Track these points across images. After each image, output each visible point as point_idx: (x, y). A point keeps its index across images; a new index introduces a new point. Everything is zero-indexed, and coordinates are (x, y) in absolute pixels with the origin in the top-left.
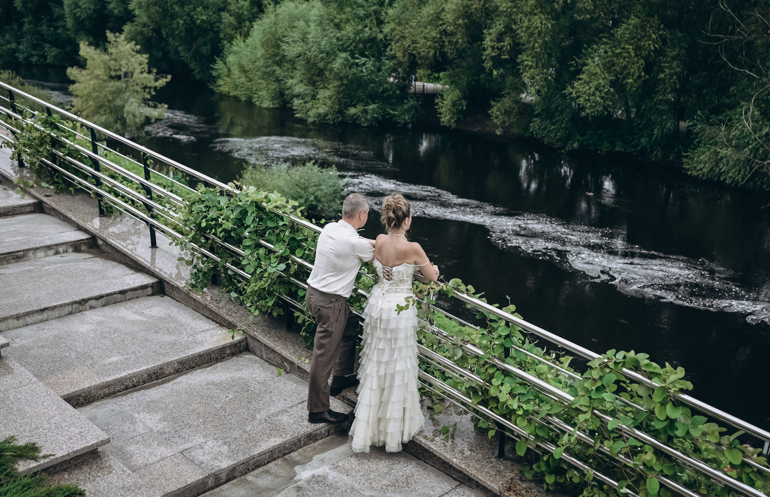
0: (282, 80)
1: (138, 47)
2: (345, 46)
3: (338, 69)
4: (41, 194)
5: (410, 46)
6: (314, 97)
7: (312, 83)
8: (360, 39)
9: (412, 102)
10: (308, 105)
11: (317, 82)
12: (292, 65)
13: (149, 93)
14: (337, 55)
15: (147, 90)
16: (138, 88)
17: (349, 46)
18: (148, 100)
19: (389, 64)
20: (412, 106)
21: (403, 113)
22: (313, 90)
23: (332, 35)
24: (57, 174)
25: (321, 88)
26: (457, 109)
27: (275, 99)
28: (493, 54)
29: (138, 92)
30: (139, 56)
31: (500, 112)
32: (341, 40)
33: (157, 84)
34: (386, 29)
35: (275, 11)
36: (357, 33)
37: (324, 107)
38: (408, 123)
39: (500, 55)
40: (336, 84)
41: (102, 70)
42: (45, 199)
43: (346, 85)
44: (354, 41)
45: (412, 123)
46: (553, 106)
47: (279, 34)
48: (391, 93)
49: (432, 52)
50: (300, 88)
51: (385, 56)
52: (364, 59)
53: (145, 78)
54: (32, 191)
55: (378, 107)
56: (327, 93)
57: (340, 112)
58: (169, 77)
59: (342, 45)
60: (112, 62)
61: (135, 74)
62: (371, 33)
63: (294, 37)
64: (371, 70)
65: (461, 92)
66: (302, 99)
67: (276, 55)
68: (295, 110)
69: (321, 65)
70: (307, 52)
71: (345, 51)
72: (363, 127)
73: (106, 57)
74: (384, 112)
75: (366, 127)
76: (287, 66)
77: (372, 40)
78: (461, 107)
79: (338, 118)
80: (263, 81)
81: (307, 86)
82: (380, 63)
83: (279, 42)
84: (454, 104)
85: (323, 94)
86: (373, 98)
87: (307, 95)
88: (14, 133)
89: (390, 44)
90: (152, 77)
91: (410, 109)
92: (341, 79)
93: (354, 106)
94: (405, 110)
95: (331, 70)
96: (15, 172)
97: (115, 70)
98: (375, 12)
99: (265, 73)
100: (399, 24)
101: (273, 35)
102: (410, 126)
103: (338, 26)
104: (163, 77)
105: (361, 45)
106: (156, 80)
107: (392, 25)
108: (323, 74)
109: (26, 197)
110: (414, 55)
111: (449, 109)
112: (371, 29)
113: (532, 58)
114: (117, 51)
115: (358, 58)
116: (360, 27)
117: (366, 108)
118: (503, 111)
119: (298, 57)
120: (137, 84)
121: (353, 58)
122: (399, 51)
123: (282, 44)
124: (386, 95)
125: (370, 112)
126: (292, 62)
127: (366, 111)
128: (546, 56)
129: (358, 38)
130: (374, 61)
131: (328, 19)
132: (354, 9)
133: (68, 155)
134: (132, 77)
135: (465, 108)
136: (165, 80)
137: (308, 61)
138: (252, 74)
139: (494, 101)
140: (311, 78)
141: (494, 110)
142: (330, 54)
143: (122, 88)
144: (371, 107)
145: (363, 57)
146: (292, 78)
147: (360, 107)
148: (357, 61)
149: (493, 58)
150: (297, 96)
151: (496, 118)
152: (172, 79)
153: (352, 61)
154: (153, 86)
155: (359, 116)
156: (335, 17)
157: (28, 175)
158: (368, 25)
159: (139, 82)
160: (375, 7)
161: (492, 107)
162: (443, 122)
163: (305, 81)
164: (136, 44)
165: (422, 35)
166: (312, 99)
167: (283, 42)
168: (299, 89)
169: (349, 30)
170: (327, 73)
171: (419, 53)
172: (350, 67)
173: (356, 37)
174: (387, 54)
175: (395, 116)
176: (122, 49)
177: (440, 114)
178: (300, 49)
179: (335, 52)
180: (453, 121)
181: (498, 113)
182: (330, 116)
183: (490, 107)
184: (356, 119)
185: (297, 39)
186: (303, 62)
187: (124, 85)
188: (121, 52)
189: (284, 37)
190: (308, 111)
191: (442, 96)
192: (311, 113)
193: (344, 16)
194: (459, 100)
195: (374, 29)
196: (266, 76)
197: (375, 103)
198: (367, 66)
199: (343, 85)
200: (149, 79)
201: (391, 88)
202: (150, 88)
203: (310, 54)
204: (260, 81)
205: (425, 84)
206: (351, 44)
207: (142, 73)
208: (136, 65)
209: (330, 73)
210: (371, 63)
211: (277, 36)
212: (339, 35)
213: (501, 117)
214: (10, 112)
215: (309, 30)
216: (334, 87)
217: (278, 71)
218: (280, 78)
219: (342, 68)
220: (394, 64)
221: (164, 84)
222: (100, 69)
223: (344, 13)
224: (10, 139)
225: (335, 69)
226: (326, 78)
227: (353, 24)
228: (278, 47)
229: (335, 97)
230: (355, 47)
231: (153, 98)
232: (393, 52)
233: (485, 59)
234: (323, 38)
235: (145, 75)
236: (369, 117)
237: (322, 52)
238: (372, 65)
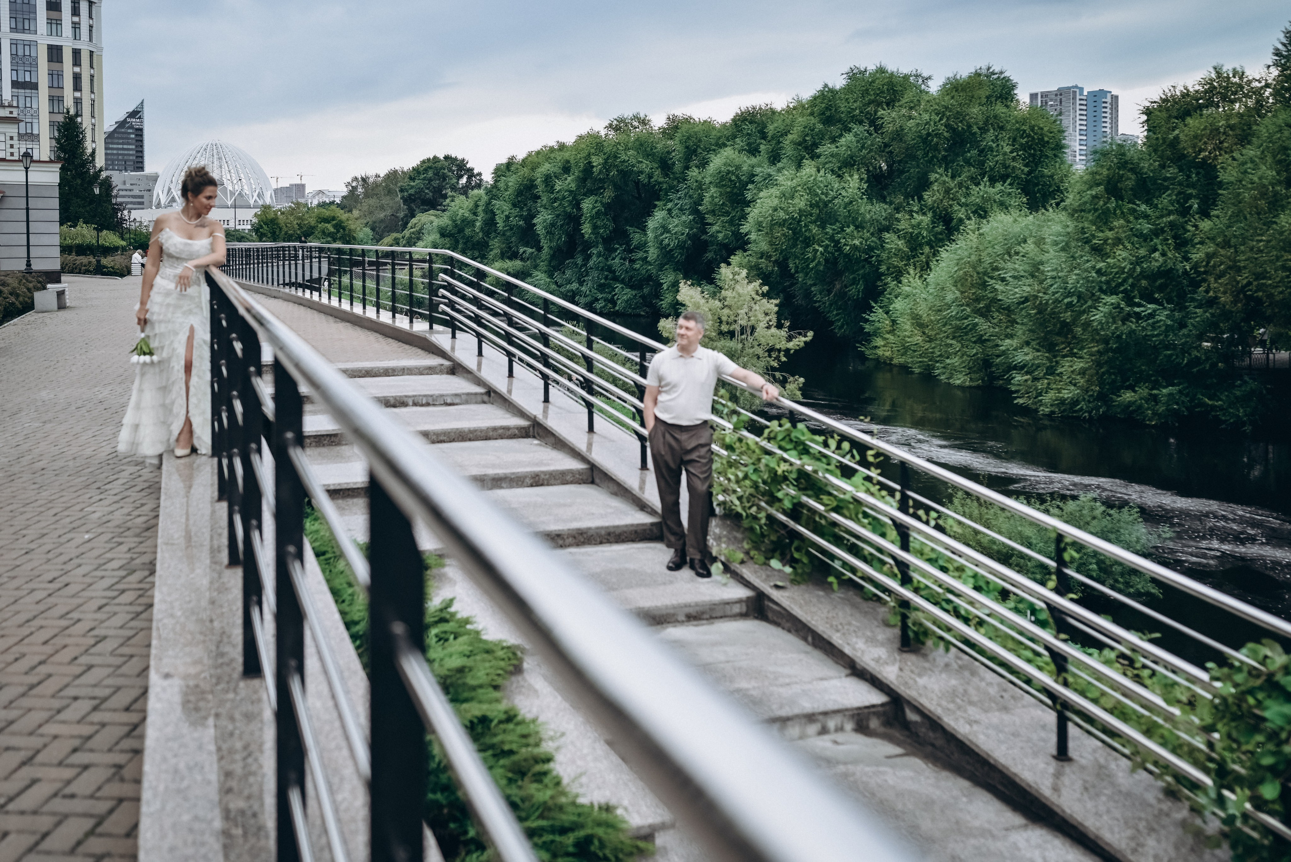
0: (987, 340)
1: (765, 288)
2: (1113, 284)
3: (1100, 323)
5: (1250, 283)
6: (1051, 371)
7: (1049, 346)
8: (1141, 272)
9: (1252, 385)
10: (1041, 385)
11: (1057, 345)
12: (1009, 316)
13: (777, 358)
14: (1098, 300)
15: (774, 355)
16: (759, 351)
17: (1121, 284)
18: (773, 369)
19: (1199, 315)
20: (1252, 391)
21: (1232, 405)
22: (1050, 359)
23: (1089, 265)
25: (1064, 356)
27: (975, 372)
29: (758, 358)
30: (765, 301)
32: (1105, 275)
33: (791, 345)
34: (1197, 255)
35: (978, 229)
36: (1138, 261)
37: (1072, 388)
38: (1244, 424)
40: (1094, 349)
42: (772, 593)
43: (1114, 351)
44: (1130, 274)
47: (986, 265)
48: (1208, 366)
50: (1026, 354)
52: (1152, 306)
53: (773, 335)
55: (1180, 392)
56: (1079, 365)
57: (1102, 397)
58: (810, 334)
59: (1108, 282)
60: (726, 312)
61: (758, 330)
62: (1165, 261)
63: (1015, 269)
64: (1167, 326)
66: (1027, 373)
67: (978, 300)
68: (1017, 391)
69: (1067, 316)
70: (1041, 295)
71: (1113, 292)
72: (1149, 426)
73: (717, 304)
74: (1191, 400)
75: (1154, 426)
76: (998, 316)
77: (1166, 273)
79: (1097, 408)
80: (953, 342)
81: (1038, 351)
82: (1183, 314)
83: (986, 278)
85: (1069, 366)
86: (1169, 374)
87: (1038, 366)
89: (1204, 280)
90: (783, 333)
91: (1247, 398)
92: (1106, 341)
93: (1132, 388)
94: (1237, 398)
95: (1087, 324)
97: (727, 323)
98: (1172, 225)
99: (958, 328)
100: (1226, 244)
101: (974, 268)
102: (1248, 428)
103: (1098, 251)
104: (800, 334)
105: (1144, 283)
106: (790, 339)
107: (1211, 248)
108: (1072, 331)
110: (1259, 301)
112: (1163, 254)
114: (734, 294)
115: (1139, 305)
116: (1142, 252)
117: (1155, 392)
119: (1023, 303)
120: (759, 345)
121: (1130, 302)
122: (1225, 293)
123: (992, 282)
124: (1194, 370)
125: (1163, 399)
126: (1008, 310)
127: (1154, 399)
129: (1138, 269)
130: (1172, 311)
131: (1077, 240)
132: (1129, 222)
134: (752, 334)
136: (804, 339)
137: (1041, 309)
138: (932, 329)
140: (1045, 339)
142: (1088, 298)
143: (736, 350)
144: (1165, 391)
145: (1150, 303)
146: (1011, 336)
147: (1143, 391)
148: (1137, 309)
150: (1020, 368)
152: (814, 336)
153: (1128, 309)
154: (783, 348)
155: (1140, 407)
156: (1094, 236)
158: (1160, 247)
159: (763, 341)
160: (1172, 218)
163: (1034, 344)
164: (761, 285)
165: (1279, 264)
166: (1047, 374)
167: (992, 278)
168: (1025, 356)
169: (1122, 256)
170: (1078, 330)
171: (1270, 296)
172: (1125, 320)
173: (1134, 268)
174: (1197, 297)
175: (1213, 407)
176: (741, 291)
178: (1027, 289)
179: (1093, 295)
182: (1082, 405)
185: (1022, 273)
186: (1033, 312)
187: (740, 346)
188: (740, 296)
189: (996, 269)
190: (1040, 394)
192: (1048, 398)
193: (1110, 234)
195: (1170, 255)
196: (961, 333)
198: (1158, 318)
199: (1107, 351)
200: (779, 338)
201: (1207, 359)
202: (779, 350)
203: (1047, 297)
204: (949, 341)
206: (1125, 280)
207: (769, 327)
208: (761, 316)
209: (1084, 330)
210: (1167, 313)
211: (980, 269)
212: (1101, 265)
215: (1045, 257)
216: (1091, 355)
217: (983, 325)
218: (986, 337)
219: (1108, 323)
220: (1213, 315)
221: (802, 344)
223: (1111, 229)
225: (1095, 324)
226: (1074, 337)
227: (1129, 246)
228: (984, 285)
229: (1093, 371)
230: (1132, 286)
231: (783, 367)
232: (1211, 294)
234: (1072, 270)
235: (773, 330)
236: (1161, 409)
237: (1069, 294)
238: (1168, 317)
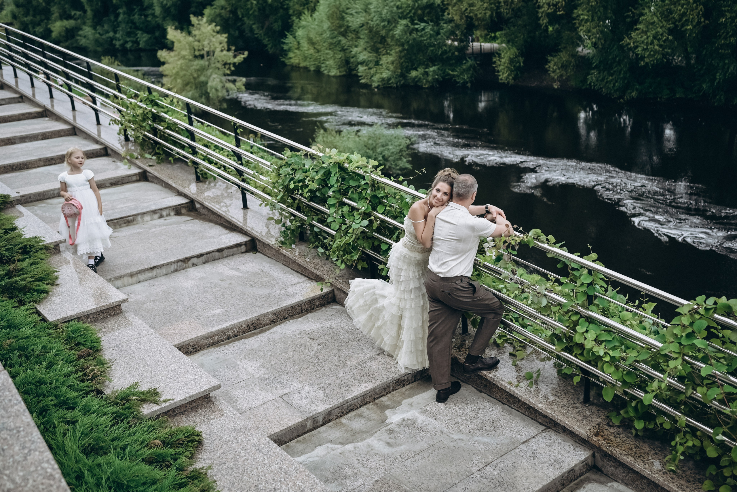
0: (347, 49)
1: (218, 28)
2: (405, 14)
3: (399, 35)
4: (145, 164)
5: (466, 9)
6: (377, 63)
7: (375, 50)
8: (418, 6)
9: (470, 62)
10: (372, 71)
11: (380, 49)
12: (356, 35)
13: (229, 69)
14: (398, 23)
15: (227, 67)
16: (219, 65)
17: (409, 13)
19: (447, 27)
20: (471, 66)
21: (462, 73)
22: (376, 57)
23: (392, 4)
24: (158, 146)
25: (384, 55)
26: (514, 66)
27: (342, 67)
28: (550, 11)
29: (219, 69)
30: (219, 36)
31: (557, 66)
32: (401, 8)
33: (236, 60)
37: (387, 71)
38: (467, 83)
39: (555, 11)
40: (398, 50)
41: (188, 51)
42: (148, 169)
43: (407, 50)
44: (413, 8)
45: (471, 82)
46: (610, 57)
47: (343, 6)
48: (450, 54)
49: (489, 13)
50: (364, 55)
51: (443, 20)
52: (423, 24)
53: (225, 55)
54: (137, 162)
55: (438, 69)
56: (390, 59)
57: (403, 75)
58: (246, 53)
59: (402, 13)
60: (196, 43)
61: (216, 53)
63: (357, 8)
64: (431, 34)
65: (518, 50)
66: (367, 65)
67: (340, 27)
68: (360, 76)
69: (383, 33)
70: (370, 22)
71: (405, 18)
72: (424, 88)
73: (191, 39)
74: (444, 73)
75: (427, 88)
76: (351, 35)
77: (430, 6)
78: (518, 64)
79: (400, 81)
80: (330, 52)
81: (370, 53)
82: (438, 27)
83: (344, 14)
84: (511, 61)
85: (385, 60)
86: (433, 60)
87: (371, 61)
88: (120, 111)
89: (447, 9)
90: (231, 54)
91: (468, 69)
92: (402, 45)
93: (416, 69)
94: (464, 70)
95: (393, 36)
96: (122, 146)
97: (199, 50)
99: (331, 44)
101: (338, 8)
102: (469, 85)
104: (240, 53)
105: (420, 12)
106: (235, 56)
108: (385, 41)
109: (133, 167)
110: (471, 18)
111: (507, 67)
113: (588, 11)
114: (200, 32)
115: (417, 24)
117: (427, 70)
118: (560, 65)
119: (362, 27)
120: (218, 62)
121: (413, 23)
122: (456, 14)
123: (346, 16)
124: (445, 57)
125: (431, 73)
126: (356, 32)
127: (427, 74)
128: (602, 9)
129: (417, 5)
130: (433, 26)
133: (167, 128)
134: (213, 55)
135: (522, 64)
136: (243, 56)
137: (371, 30)
138: (319, 45)
139: (551, 56)
140: (374, 46)
141: (551, 64)
142: (391, 22)
143: (205, 66)
144: (431, 69)
145: (422, 22)
146: (356, 46)
147: (421, 70)
148: (416, 26)
149: (548, 15)
150: (362, 63)
151: (553, 72)
152: (249, 54)
153: (412, 27)
154: (232, 62)
155: (420, 78)
157: (133, 148)
159: (220, 59)
161: (549, 62)
162: (501, 80)
163: (369, 49)
164: (216, 26)
166: (375, 65)
167: (346, 14)
168: (363, 56)
170: (389, 40)
171: (476, 15)
172: (411, 33)
173: (414, 5)
174: (444, 18)
175: (454, 76)
176: (204, 31)
177: (498, 72)
178: (363, 19)
179: (395, 20)
180: (511, 78)
181: (555, 67)
182: (393, 80)
183: (547, 62)
184: (417, 81)
185: (360, 10)
186: (366, 32)
187: (207, 63)
188: (203, 33)
189: (348, 9)
190: (372, 76)
191: (499, 55)
192: (375, 78)
194: (516, 57)
196: (333, 46)
197: (435, 65)
198: (426, 30)
199: (404, 50)
200: (229, 56)
201: (450, 50)
202: (230, 64)
203: (372, 23)
204: (327, 51)
205: (482, 44)
206: (410, 11)
207: (222, 51)
208: (217, 45)
209: (392, 40)
210: (430, 27)
211: (341, 9)
212: (398, 3)
213: (558, 71)
214: (116, 93)
216: (396, 53)
217: (344, 41)
218: (345, 47)
219: (402, 35)
220: (452, 27)
221: (242, 59)
222: (186, 49)
224: (117, 116)
225: (397, 36)
226: (388, 44)
228: (343, 18)
229: (397, 62)
230: (414, 14)
232: (450, 16)
233: (542, 16)
234: (384, 8)
235: (225, 52)
236: (430, 78)
237: (383, 21)
238: (431, 30)
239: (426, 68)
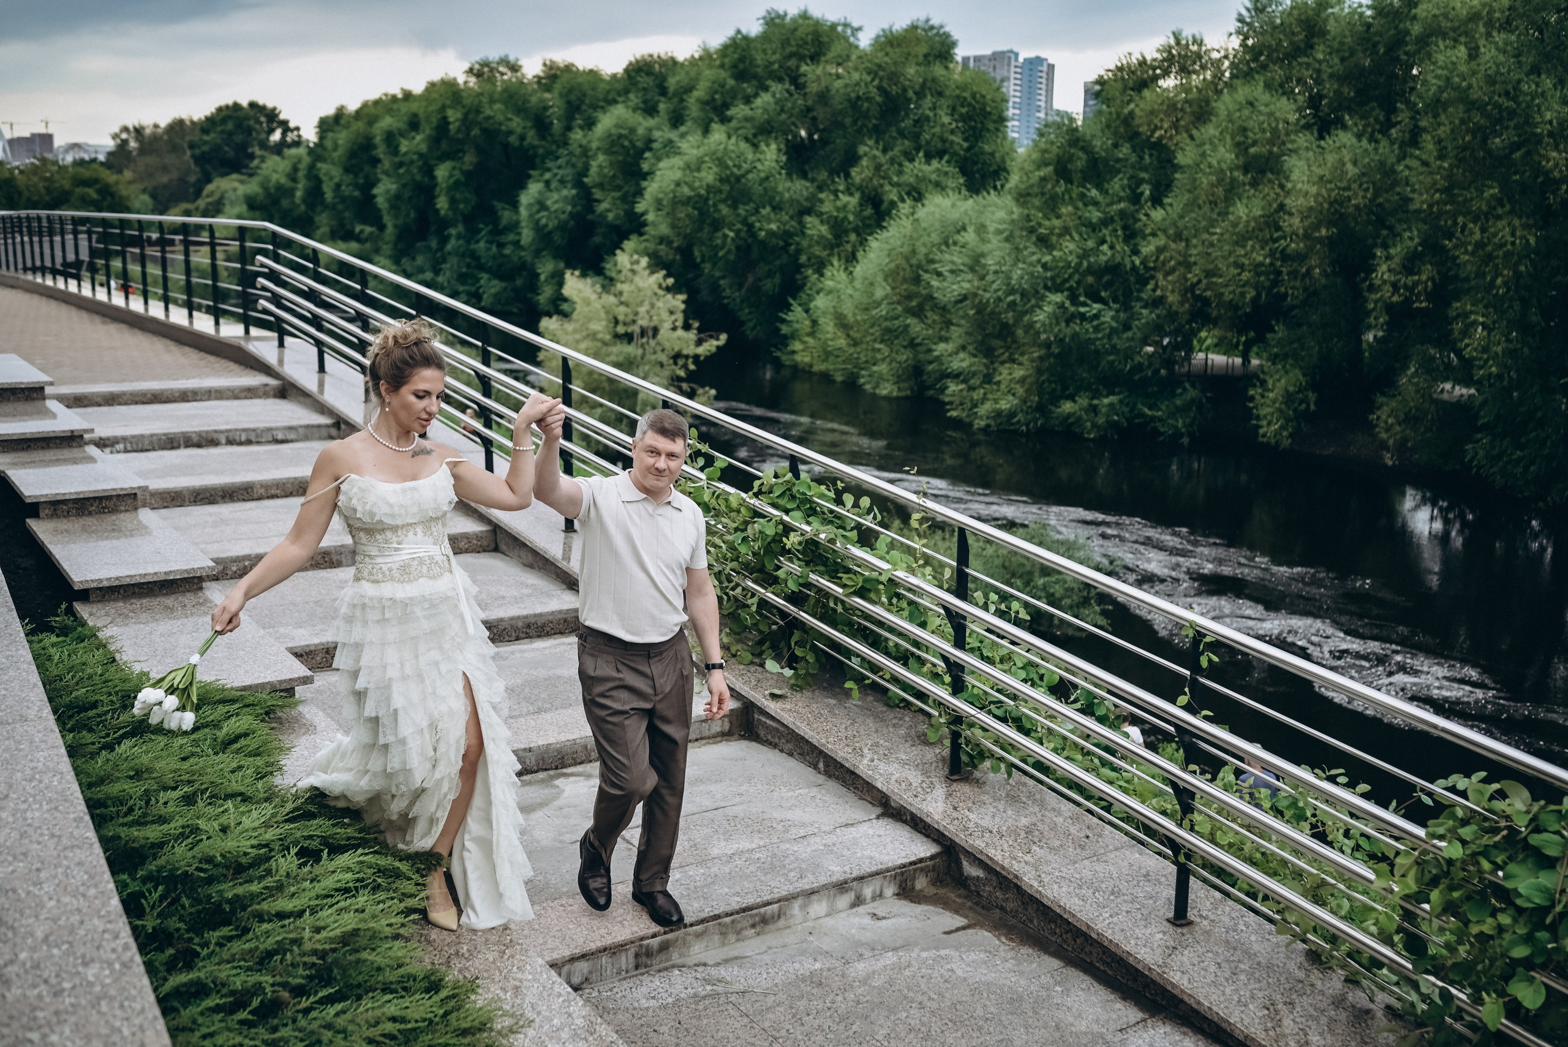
0: (920, 344)
1: (670, 281)
2: (1059, 281)
3: (1044, 324)
5: (1199, 281)
6: (988, 379)
7: (986, 350)
8: (1089, 267)
9: (1192, 393)
10: (977, 395)
11: (995, 349)
12: (942, 316)
14: (1042, 298)
15: (680, 362)
18: (680, 379)
19: (1147, 316)
20: (1192, 401)
21: (1172, 415)
22: (986, 366)
23: (1033, 258)
25: (1003, 363)
26: (1295, 410)
27: (904, 381)
28: (1395, 299)
29: (662, 366)
30: (669, 297)
31: (1396, 417)
32: (1051, 269)
33: (700, 350)
34: (1148, 248)
35: (913, 214)
36: (1085, 254)
37: (1011, 398)
38: (1182, 436)
39: (1407, 301)
40: (1036, 355)
41: (604, 323)
43: (1056, 356)
44: (1077, 271)
45: (1190, 435)
46: (1523, 409)
47: (921, 257)
48: (1150, 373)
49: (1251, 294)
50: (962, 360)
51: (1139, 299)
52: (1097, 306)
53: (679, 339)
55: (1120, 401)
56: (1019, 373)
57: (1041, 409)
58: (724, 337)
59: (1052, 279)
60: (622, 309)
61: (662, 332)
62: (1113, 255)
63: (953, 262)
64: (1112, 328)
65: (1304, 375)
66: (964, 381)
68: (951, 403)
69: (1009, 317)
70: (980, 292)
71: (1057, 289)
72: (1088, 440)
73: (612, 299)
74: (1131, 411)
75: (1092, 440)
76: (932, 316)
77: (1113, 269)
78: (1304, 406)
79: (1035, 421)
80: (881, 346)
81: (975, 356)
82: (1129, 315)
83: (920, 272)
84: (1289, 398)
85: (1007, 373)
86: (1110, 382)
87: (974, 374)
89: (1153, 277)
90: (691, 336)
91: (1184, 409)
92: (1047, 345)
93: (1072, 398)
94: (1177, 407)
95: (1030, 326)
97: (625, 324)
98: (1122, 214)
99: (888, 330)
100: (1178, 237)
101: (907, 259)
102: (1186, 441)
103: (1044, 242)
104: (711, 337)
105: (1090, 279)
106: (699, 342)
107: (1161, 241)
108: (1013, 334)
110: (1206, 302)
111: (1280, 410)
112: (1112, 247)
113: (1486, 307)
114: (633, 287)
115: (1084, 304)
116: (1090, 244)
117: (1095, 402)
118: (1402, 417)
119: (961, 301)
120: (663, 350)
121: (1075, 302)
122: (1173, 291)
123: (926, 276)
124: (1137, 377)
125: (1104, 410)
126: (946, 311)
127: (1094, 409)
128: (1517, 305)
129: (1085, 264)
130: (1117, 311)
131: (1022, 229)
132: (1077, 208)
134: (654, 337)
135: (1312, 407)
136: (715, 343)
138: (858, 331)
139: (1383, 394)
140: (982, 342)
141: (1383, 413)
142: (1032, 295)
143: (635, 357)
144: (1106, 401)
145: (1095, 302)
146: (946, 340)
147: (1083, 401)
148: (1082, 309)
149: (1389, 308)
150: (956, 376)
151: (1387, 430)
153: (1072, 309)
154: (691, 354)
155: (1079, 419)
156: (1040, 225)
158: (1108, 239)
159: (667, 345)
160: (1122, 205)
161: (1379, 408)
162: (1264, 436)
163: (970, 348)
164: (666, 277)
165: (1232, 260)
166: (983, 382)
167: (926, 271)
168: (961, 362)
169: (1068, 248)
170: (1020, 332)
171: (1220, 296)
172: (1069, 322)
173: (1081, 262)
174: (1144, 296)
175: (1154, 419)
176: (641, 284)
177: (1258, 418)
178: (966, 285)
179: (1037, 292)
180: (1285, 433)
181: (1390, 421)
182: (1020, 417)
183: (1372, 407)
184: (1072, 424)
185: (961, 268)
186: (972, 312)
187: (640, 351)
188: (640, 290)
189: (933, 261)
190: (976, 406)
191: (1263, 383)
192: (984, 410)
193: (1057, 222)
194: (1300, 391)
195: (1118, 248)
196: (890, 335)
197: (1113, 394)
198: (1102, 319)
199: (1049, 355)
200: (686, 341)
201: (1150, 365)
202: (687, 357)
203: (987, 295)
204: (877, 346)
205: (1210, 356)
206: (1071, 276)
207: (674, 329)
208: (665, 315)
209: (1026, 332)
210: (1112, 313)
211: (914, 261)
212: (1047, 258)
213: (1398, 428)
215: (986, 248)
216: (1032, 361)
217: (916, 327)
218: (918, 341)
219: (1051, 324)
220: (1158, 316)
221: (714, 349)
222: (600, 320)
223: (1058, 217)
225: (1038, 325)
226: (1014, 341)
227: (1076, 237)
228: (917, 280)
229: (1032, 380)
230: (1078, 283)
232: (1159, 292)
233: (1374, 309)
234: (1015, 265)
235: (679, 332)
236: (1101, 420)
237: (1012, 291)
238: (1113, 318)
239: (1092, 399)
